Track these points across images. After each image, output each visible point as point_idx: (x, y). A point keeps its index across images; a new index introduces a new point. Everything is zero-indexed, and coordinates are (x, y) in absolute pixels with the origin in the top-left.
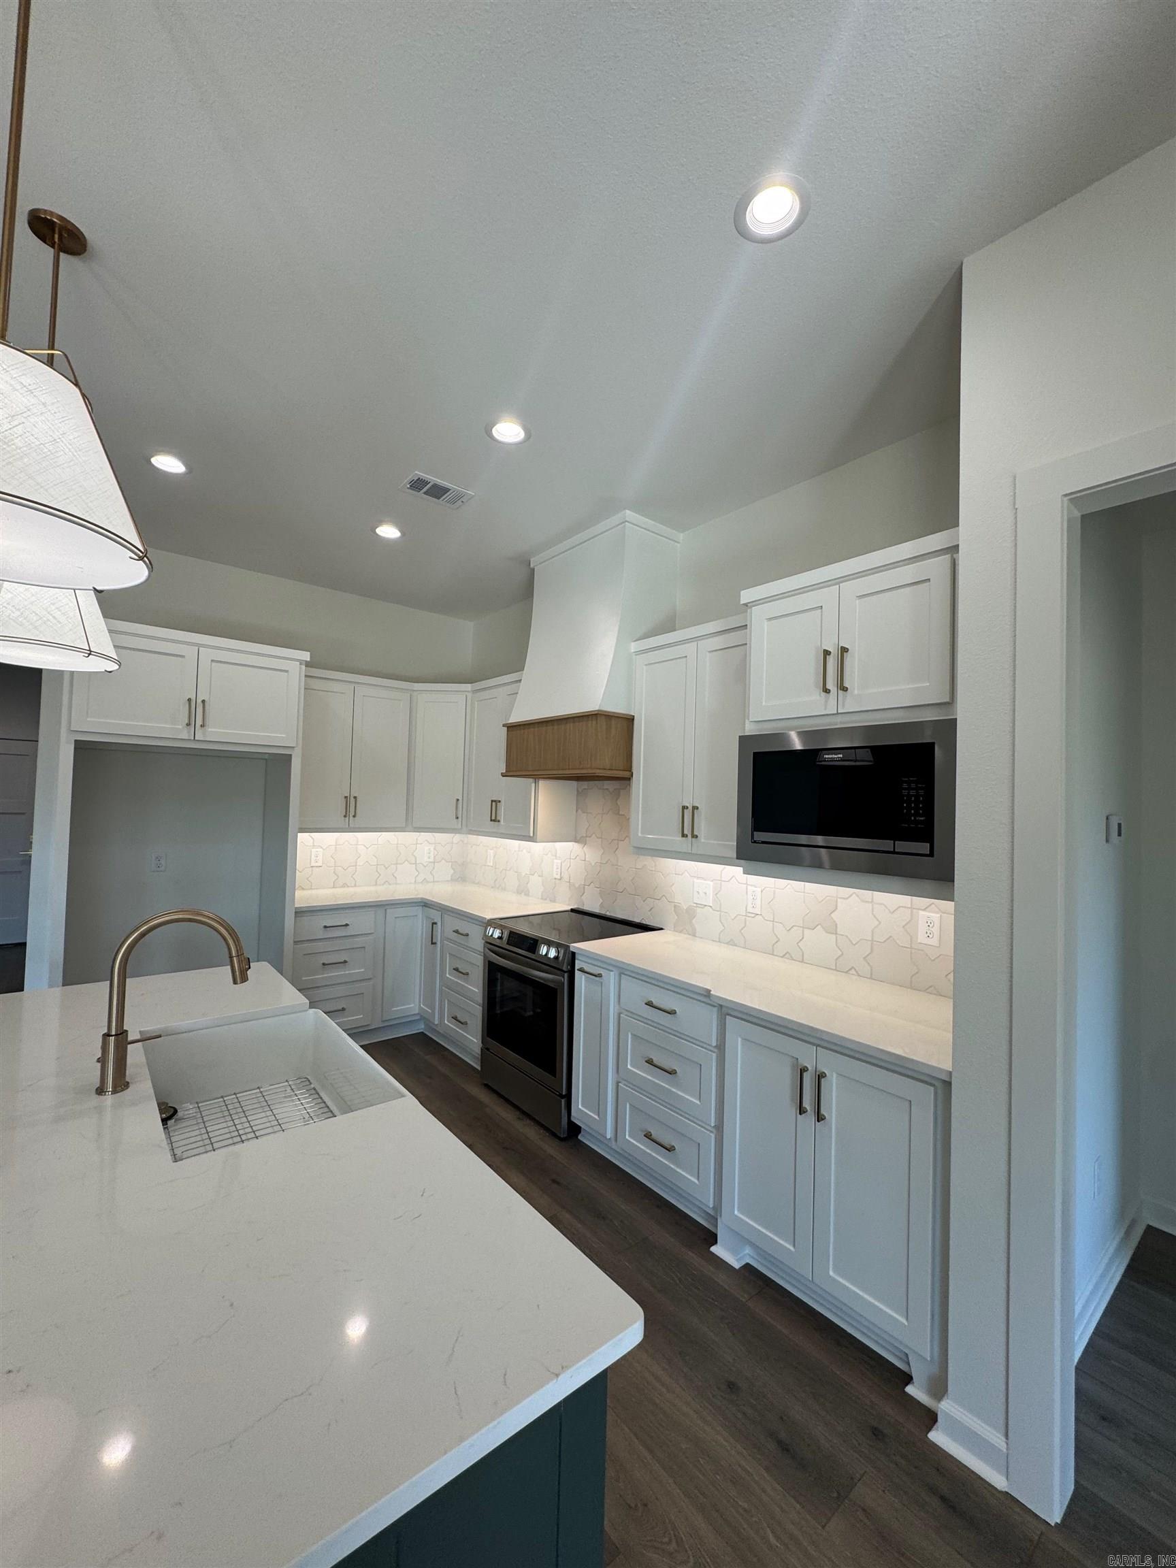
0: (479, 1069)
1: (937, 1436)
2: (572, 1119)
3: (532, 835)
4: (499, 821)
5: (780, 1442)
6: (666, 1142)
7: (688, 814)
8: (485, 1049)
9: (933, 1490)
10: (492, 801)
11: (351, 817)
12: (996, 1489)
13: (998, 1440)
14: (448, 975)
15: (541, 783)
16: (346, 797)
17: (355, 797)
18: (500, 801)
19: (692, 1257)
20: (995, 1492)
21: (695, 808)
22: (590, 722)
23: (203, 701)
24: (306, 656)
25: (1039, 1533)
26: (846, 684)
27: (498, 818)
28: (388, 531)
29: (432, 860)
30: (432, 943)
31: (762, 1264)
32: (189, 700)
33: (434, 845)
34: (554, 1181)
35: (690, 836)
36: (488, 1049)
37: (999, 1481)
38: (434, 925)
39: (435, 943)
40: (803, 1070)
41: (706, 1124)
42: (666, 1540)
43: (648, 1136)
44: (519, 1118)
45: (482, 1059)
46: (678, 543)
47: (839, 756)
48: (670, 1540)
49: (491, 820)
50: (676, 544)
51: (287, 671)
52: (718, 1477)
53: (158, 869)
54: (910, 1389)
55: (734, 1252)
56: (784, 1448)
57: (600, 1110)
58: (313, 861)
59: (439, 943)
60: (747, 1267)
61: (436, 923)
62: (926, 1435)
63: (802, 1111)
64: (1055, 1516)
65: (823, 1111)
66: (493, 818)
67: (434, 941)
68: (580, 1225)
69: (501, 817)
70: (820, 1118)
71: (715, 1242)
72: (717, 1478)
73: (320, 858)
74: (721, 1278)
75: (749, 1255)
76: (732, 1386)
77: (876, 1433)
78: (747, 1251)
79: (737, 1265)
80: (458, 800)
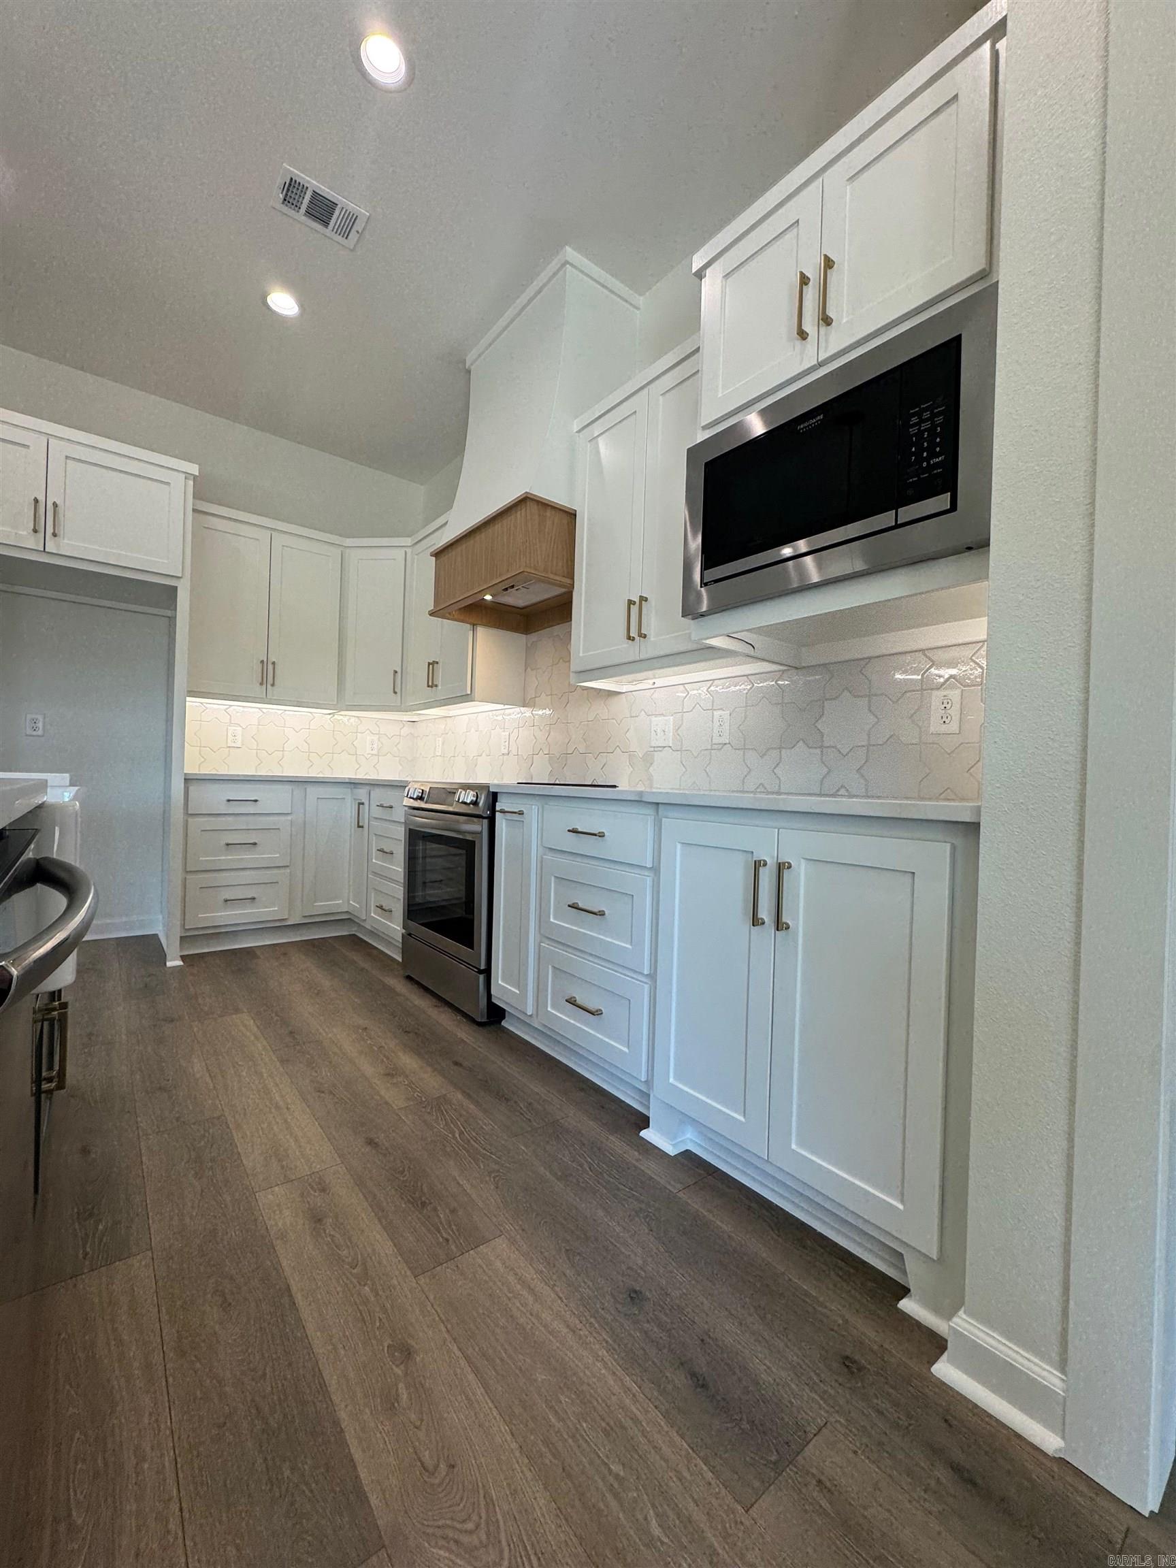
0: (400, 960)
1: (945, 1370)
2: (494, 1000)
3: (469, 692)
4: (436, 686)
5: (693, 1375)
6: (592, 1006)
7: (634, 609)
8: (408, 935)
9: (935, 1451)
10: (429, 664)
11: (269, 686)
12: (1045, 1454)
13: (1051, 1377)
14: (374, 861)
15: (481, 631)
16: (262, 662)
17: (274, 663)
18: (437, 663)
19: (616, 1144)
20: (1041, 1458)
21: (643, 599)
22: (519, 512)
23: (55, 505)
24: (194, 469)
25: (1123, 1529)
26: (831, 313)
27: (435, 683)
28: (283, 302)
29: (375, 752)
30: (359, 826)
31: (706, 1149)
32: (36, 501)
33: (378, 736)
34: (456, 1063)
35: (636, 637)
36: (410, 935)
37: (1049, 1441)
38: (361, 806)
39: (362, 827)
40: (758, 865)
41: (635, 972)
42: (470, 1526)
43: (572, 1001)
44: (436, 1006)
45: (402, 949)
46: (638, 308)
47: (818, 418)
48: (478, 1526)
49: (428, 686)
50: (635, 310)
51: (168, 484)
52: (584, 1425)
53: (35, 733)
54: (906, 1305)
55: (671, 1136)
56: (700, 1383)
57: (520, 983)
58: (229, 741)
59: (366, 826)
60: (687, 1154)
61: (363, 804)
62: (930, 1369)
63: (756, 921)
64: (1149, 1501)
65: (786, 918)
66: (430, 684)
67: (360, 824)
68: (472, 1106)
69: (439, 681)
70: (779, 925)
71: (647, 1126)
72: (582, 1426)
73: (239, 738)
74: (650, 1167)
75: (691, 1140)
76: (635, 1296)
77: (850, 1365)
78: (689, 1135)
79: (671, 1150)
80: (396, 672)
